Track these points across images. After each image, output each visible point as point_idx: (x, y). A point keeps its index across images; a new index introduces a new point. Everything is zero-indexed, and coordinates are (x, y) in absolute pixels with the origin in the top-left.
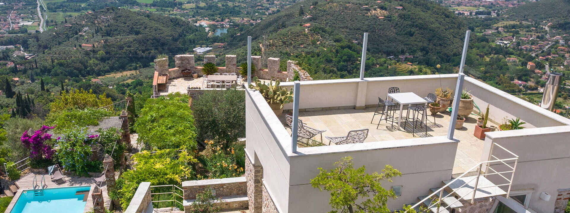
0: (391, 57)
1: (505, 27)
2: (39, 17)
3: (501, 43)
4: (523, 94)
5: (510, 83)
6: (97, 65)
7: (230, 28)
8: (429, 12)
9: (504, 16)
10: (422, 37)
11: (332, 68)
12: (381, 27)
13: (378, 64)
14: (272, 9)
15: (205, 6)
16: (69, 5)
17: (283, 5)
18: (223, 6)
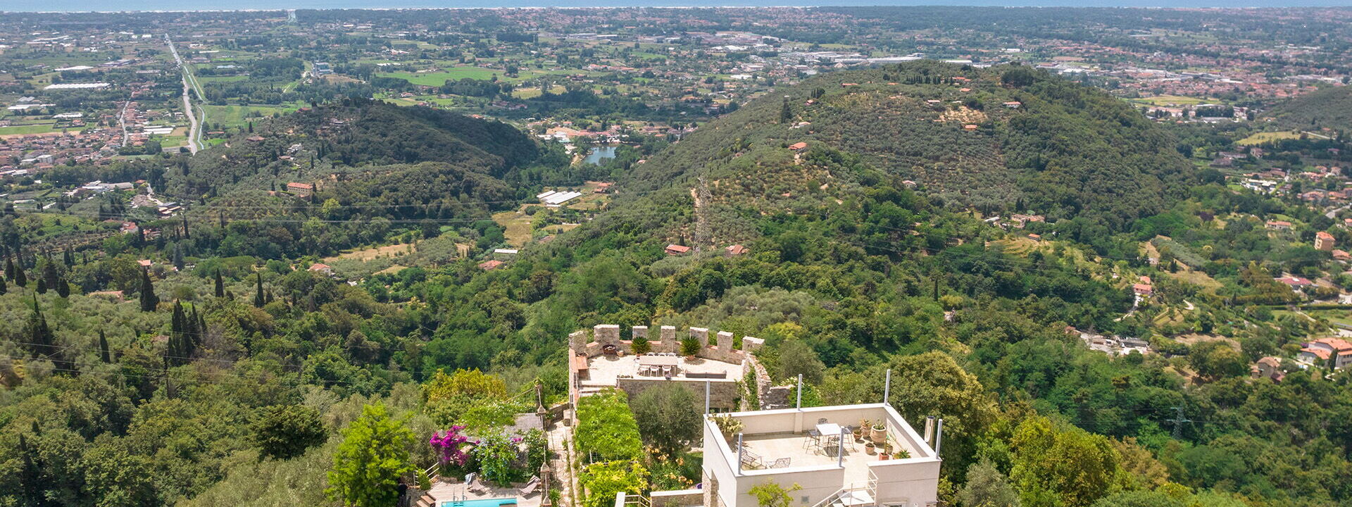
0: (993, 219)
1: (1266, 147)
2: (187, 117)
3: (1256, 184)
4: (1303, 309)
5: (1272, 283)
6: (322, 231)
7: (621, 147)
8: (1083, 113)
9: (1265, 119)
10: (1066, 172)
11: (854, 248)
12: (969, 148)
13: (961, 238)
14: (719, 101)
15: (563, 94)
16: (255, 88)
17: (745, 92)
18: (606, 92)
